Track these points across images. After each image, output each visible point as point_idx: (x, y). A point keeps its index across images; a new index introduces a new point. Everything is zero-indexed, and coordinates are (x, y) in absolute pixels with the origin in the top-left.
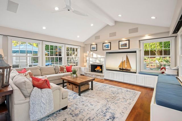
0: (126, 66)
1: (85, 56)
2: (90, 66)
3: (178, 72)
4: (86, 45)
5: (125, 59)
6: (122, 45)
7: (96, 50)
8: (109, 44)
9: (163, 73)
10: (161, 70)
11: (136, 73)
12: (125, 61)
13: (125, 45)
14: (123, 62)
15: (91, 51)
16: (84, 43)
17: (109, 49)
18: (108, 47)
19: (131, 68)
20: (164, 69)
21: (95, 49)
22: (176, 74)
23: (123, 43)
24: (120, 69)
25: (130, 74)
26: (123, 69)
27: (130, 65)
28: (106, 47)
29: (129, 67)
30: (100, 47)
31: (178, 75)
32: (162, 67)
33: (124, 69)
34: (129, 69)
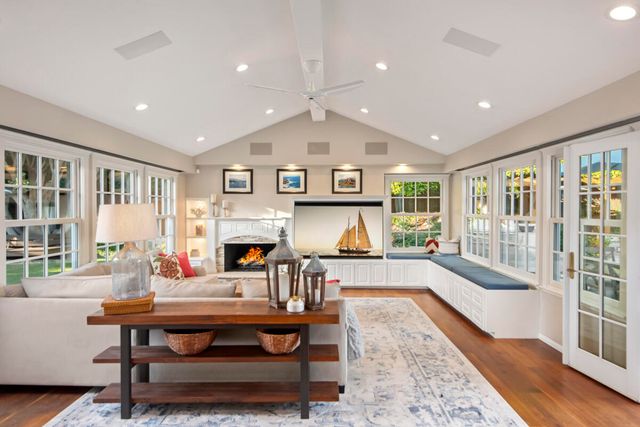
0: (357, 242)
1: (193, 210)
2: (222, 252)
3: (459, 248)
4: (198, 167)
5: (354, 222)
6: (343, 183)
7: (248, 189)
8: (302, 174)
9: (432, 252)
10: (427, 246)
11: (381, 257)
12: (354, 227)
13: (351, 182)
14: (348, 233)
15: (225, 192)
16: (194, 158)
17: (302, 189)
18: (298, 186)
19: (370, 247)
20: (433, 244)
21: (245, 187)
22: (457, 251)
23: (345, 178)
24: (341, 251)
25: (371, 263)
26: (348, 251)
27: (368, 237)
28: (291, 185)
29: (366, 244)
30: (265, 181)
31: (460, 253)
32: (427, 240)
33: (353, 252)
34: (365, 250)
